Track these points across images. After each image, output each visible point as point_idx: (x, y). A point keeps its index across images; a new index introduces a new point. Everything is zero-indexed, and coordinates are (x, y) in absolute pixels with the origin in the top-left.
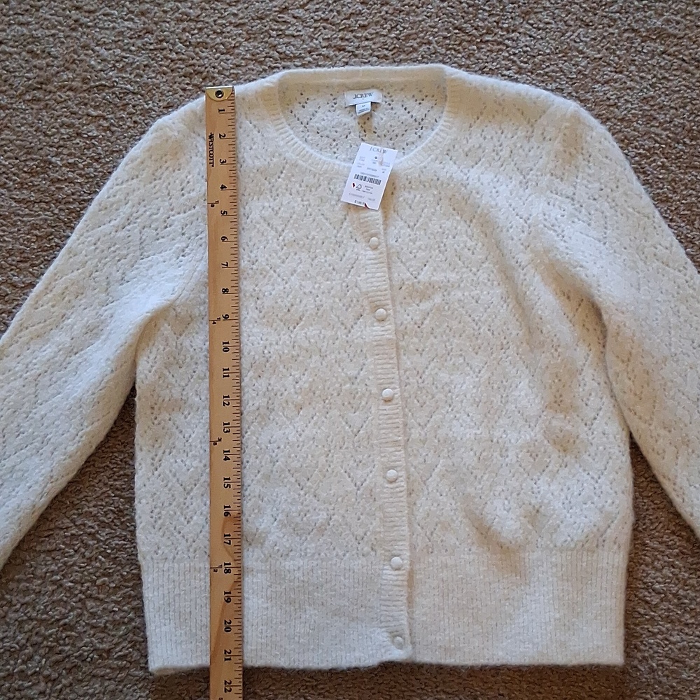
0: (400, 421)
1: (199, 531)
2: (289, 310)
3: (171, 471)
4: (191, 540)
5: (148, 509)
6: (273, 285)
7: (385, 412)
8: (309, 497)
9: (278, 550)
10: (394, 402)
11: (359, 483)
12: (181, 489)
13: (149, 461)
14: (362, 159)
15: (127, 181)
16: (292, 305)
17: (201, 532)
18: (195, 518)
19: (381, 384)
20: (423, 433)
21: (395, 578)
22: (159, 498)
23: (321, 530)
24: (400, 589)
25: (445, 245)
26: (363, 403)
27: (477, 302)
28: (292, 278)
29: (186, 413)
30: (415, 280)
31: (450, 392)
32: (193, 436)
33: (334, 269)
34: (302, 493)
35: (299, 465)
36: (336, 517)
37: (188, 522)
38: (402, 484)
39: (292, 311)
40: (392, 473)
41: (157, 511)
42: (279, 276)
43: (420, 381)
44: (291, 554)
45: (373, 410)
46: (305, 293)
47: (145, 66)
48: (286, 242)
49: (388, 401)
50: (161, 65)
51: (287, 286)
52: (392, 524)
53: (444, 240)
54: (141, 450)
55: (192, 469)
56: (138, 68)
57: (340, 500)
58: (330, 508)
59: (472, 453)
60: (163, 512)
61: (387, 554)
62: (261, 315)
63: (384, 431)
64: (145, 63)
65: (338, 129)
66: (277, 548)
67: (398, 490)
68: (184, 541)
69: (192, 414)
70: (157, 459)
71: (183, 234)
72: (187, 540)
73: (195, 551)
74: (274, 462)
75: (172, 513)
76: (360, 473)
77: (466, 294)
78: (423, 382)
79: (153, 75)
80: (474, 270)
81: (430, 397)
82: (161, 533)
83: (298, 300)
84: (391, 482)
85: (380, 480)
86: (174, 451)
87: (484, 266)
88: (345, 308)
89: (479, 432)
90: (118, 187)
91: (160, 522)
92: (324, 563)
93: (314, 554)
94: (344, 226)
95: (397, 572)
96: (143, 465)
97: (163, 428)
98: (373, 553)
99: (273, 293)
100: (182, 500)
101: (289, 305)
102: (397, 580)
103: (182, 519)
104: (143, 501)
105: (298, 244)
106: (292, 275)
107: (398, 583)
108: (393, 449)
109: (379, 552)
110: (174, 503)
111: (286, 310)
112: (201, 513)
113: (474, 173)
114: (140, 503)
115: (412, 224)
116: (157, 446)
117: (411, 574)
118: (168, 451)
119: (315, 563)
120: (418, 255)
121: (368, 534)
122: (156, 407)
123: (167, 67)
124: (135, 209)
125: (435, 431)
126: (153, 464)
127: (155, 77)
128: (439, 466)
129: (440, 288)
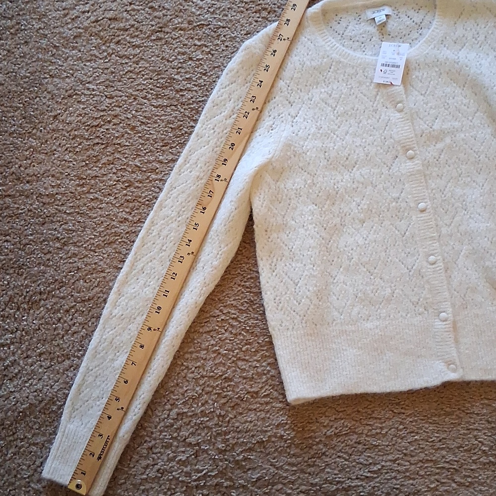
0: (433, 223)
1: (307, 309)
2: (347, 159)
3: (283, 272)
4: (302, 315)
5: (272, 298)
6: (334, 143)
7: (422, 219)
8: (378, 280)
9: (361, 317)
10: (427, 211)
11: (410, 267)
12: (292, 282)
13: (268, 266)
14: (384, 52)
15: (229, 85)
16: (349, 155)
17: (308, 309)
18: (303, 300)
19: (416, 200)
20: (449, 230)
21: (444, 327)
22: (278, 290)
23: (389, 301)
24: (448, 333)
25: (448, 104)
26: (406, 214)
27: (475, 139)
28: (347, 137)
29: (288, 232)
30: (431, 129)
31: (464, 201)
32: (294, 247)
33: (374, 128)
34: (372, 277)
35: (368, 259)
36: (397, 291)
37: (299, 304)
38: (441, 264)
39: (349, 159)
40: (432, 258)
41: (278, 298)
42: (337, 136)
43: (443, 196)
44: (370, 318)
45: (414, 218)
46: (356, 146)
47: (229, 8)
48: (339, 113)
49: (423, 211)
50: (239, 7)
51: (344, 142)
52: (437, 291)
53: (447, 101)
54: (262, 259)
55: (297, 269)
56: (224, 10)
57: (398, 279)
58: (393, 285)
59: (486, 239)
60: (283, 299)
61: (435, 311)
62: (329, 163)
63: (422, 231)
64: (229, 6)
65: (364, 35)
66: (360, 315)
67: (438, 269)
68: (298, 317)
69: (291, 233)
70: (273, 264)
72: (300, 316)
73: (306, 323)
74: (350, 259)
75: (288, 298)
76: (410, 260)
77: (467, 134)
78: (445, 196)
79: (235, 14)
80: (470, 118)
81: (450, 206)
82: (283, 313)
83: (353, 151)
84: (433, 264)
85: (425, 264)
86: (284, 258)
87: (476, 115)
88: (384, 153)
89: (489, 225)
90: (224, 90)
91: (281, 305)
92: (394, 322)
93: (385, 317)
94: (377, 99)
95: (445, 323)
96: (265, 269)
97: (275, 244)
98: (426, 312)
99: (335, 147)
100: (293, 290)
101: (347, 155)
102: (445, 328)
103: (295, 302)
104: (269, 293)
105: (347, 114)
106: (346, 135)
107: (446, 330)
108: (431, 242)
109: (431, 310)
110: (288, 292)
111: (345, 159)
112: (307, 297)
113: (462, 54)
114: (266, 294)
115: (423, 92)
116: (272, 256)
117: (455, 323)
118: (279, 259)
119: (387, 323)
120: (430, 112)
121: (421, 299)
122: (268, 230)
123: (243, 7)
125: (458, 228)
126: (271, 269)
127: (236, 15)
128: (464, 251)
129: (448, 132)
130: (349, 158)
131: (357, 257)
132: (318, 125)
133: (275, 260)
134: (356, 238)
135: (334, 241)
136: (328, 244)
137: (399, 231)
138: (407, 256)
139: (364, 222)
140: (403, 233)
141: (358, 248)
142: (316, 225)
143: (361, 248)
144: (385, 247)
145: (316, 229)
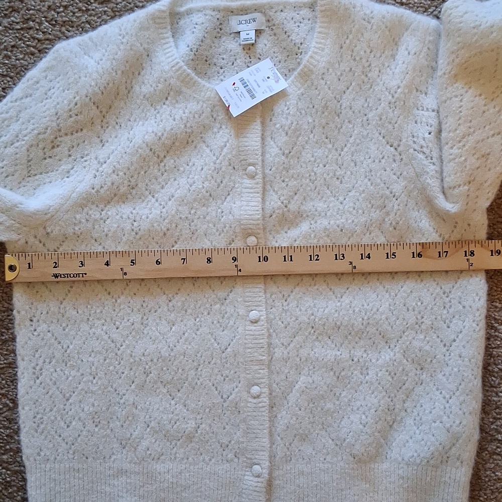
0: (264, 341)
1: (77, 435)
2: (165, 234)
3: (51, 380)
4: (70, 443)
5: (31, 414)
6: (150, 209)
7: (251, 333)
8: (180, 407)
9: (151, 454)
10: (260, 323)
11: (225, 396)
12: (61, 396)
13: (31, 370)
15: (22, 98)
16: (168, 230)
17: (79, 436)
18: (74, 423)
20: (285, 352)
21: (256, 484)
22: (41, 405)
23: (190, 438)
24: (258, 494)
25: (315, 174)
26: (231, 323)
27: (342, 230)
28: (170, 203)
30: (285, 210)
31: (313, 315)
32: (71, 347)
34: (173, 402)
35: (170, 377)
36: (203, 426)
37: (68, 426)
38: (265, 400)
39: (167, 235)
40: (255, 390)
41: (39, 416)
42: (157, 201)
43: (285, 304)
44: (163, 457)
45: (240, 330)
46: (181, 218)
48: (167, 168)
49: (254, 322)
51: (164, 210)
52: (254, 435)
53: (315, 169)
54: (23, 360)
55: (70, 378)
57: (207, 410)
58: (198, 417)
59: (332, 373)
60: (45, 418)
61: (249, 461)
62: (138, 237)
63: (249, 350)
66: (149, 452)
67: (260, 405)
68: (64, 445)
69: (69, 327)
70: (38, 368)
71: (70, 156)
72: (67, 443)
73: (74, 453)
74: (147, 374)
75: (53, 418)
76: (227, 387)
77: (332, 222)
78: (288, 305)
80: (341, 199)
81: (294, 319)
82: (43, 437)
83: (174, 225)
84: (255, 398)
85: (244, 395)
86: (54, 361)
87: (351, 194)
89: (339, 353)
90: (13, 104)
91: (42, 426)
92: (192, 467)
93: (183, 459)
95: (256, 479)
96: (26, 374)
97: (43, 339)
98: (236, 460)
99: (150, 216)
100: (62, 406)
101: (165, 229)
102: (256, 487)
103: (62, 424)
104: (27, 408)
105: (178, 170)
106: (170, 200)
107: (257, 489)
108: (257, 367)
109: (242, 459)
110: (55, 409)
111: (161, 234)
112: (79, 419)
114: (23, 409)
115: (287, 152)
116: (37, 356)
118: (48, 361)
119: (184, 466)
120: (290, 184)
121: (233, 442)
124: (24, 127)
125: (298, 351)
126: (34, 373)
128: (299, 383)
129: (307, 216)
130: (168, 233)
131: (156, 373)
132: (133, 180)
133: (41, 362)
134: (160, 347)
135: (128, 346)
136: (119, 350)
137: (218, 344)
138: (224, 380)
139: (173, 325)
140: (223, 348)
141: (160, 360)
142: (106, 321)
143: (163, 361)
144: (195, 364)
145: (104, 328)
